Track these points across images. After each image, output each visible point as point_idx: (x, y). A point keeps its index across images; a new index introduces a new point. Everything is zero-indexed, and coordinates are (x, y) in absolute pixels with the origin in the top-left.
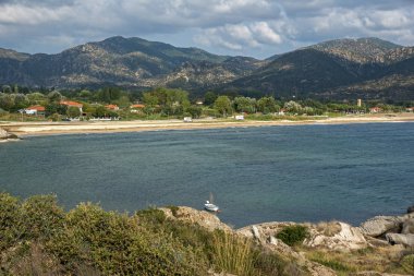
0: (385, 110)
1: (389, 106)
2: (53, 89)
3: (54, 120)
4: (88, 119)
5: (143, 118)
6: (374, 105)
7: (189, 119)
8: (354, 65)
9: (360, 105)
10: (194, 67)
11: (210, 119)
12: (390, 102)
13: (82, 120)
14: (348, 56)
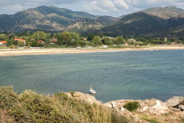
0: (178, 43)
1: (180, 41)
2: (11, 32)
3: (11, 48)
4: (29, 47)
5: (56, 47)
6: (173, 41)
7: (80, 48)
8: (163, 20)
9: (166, 40)
10: (82, 21)
11: (90, 47)
12: (181, 39)
13: (26, 48)
14: (160, 16)
